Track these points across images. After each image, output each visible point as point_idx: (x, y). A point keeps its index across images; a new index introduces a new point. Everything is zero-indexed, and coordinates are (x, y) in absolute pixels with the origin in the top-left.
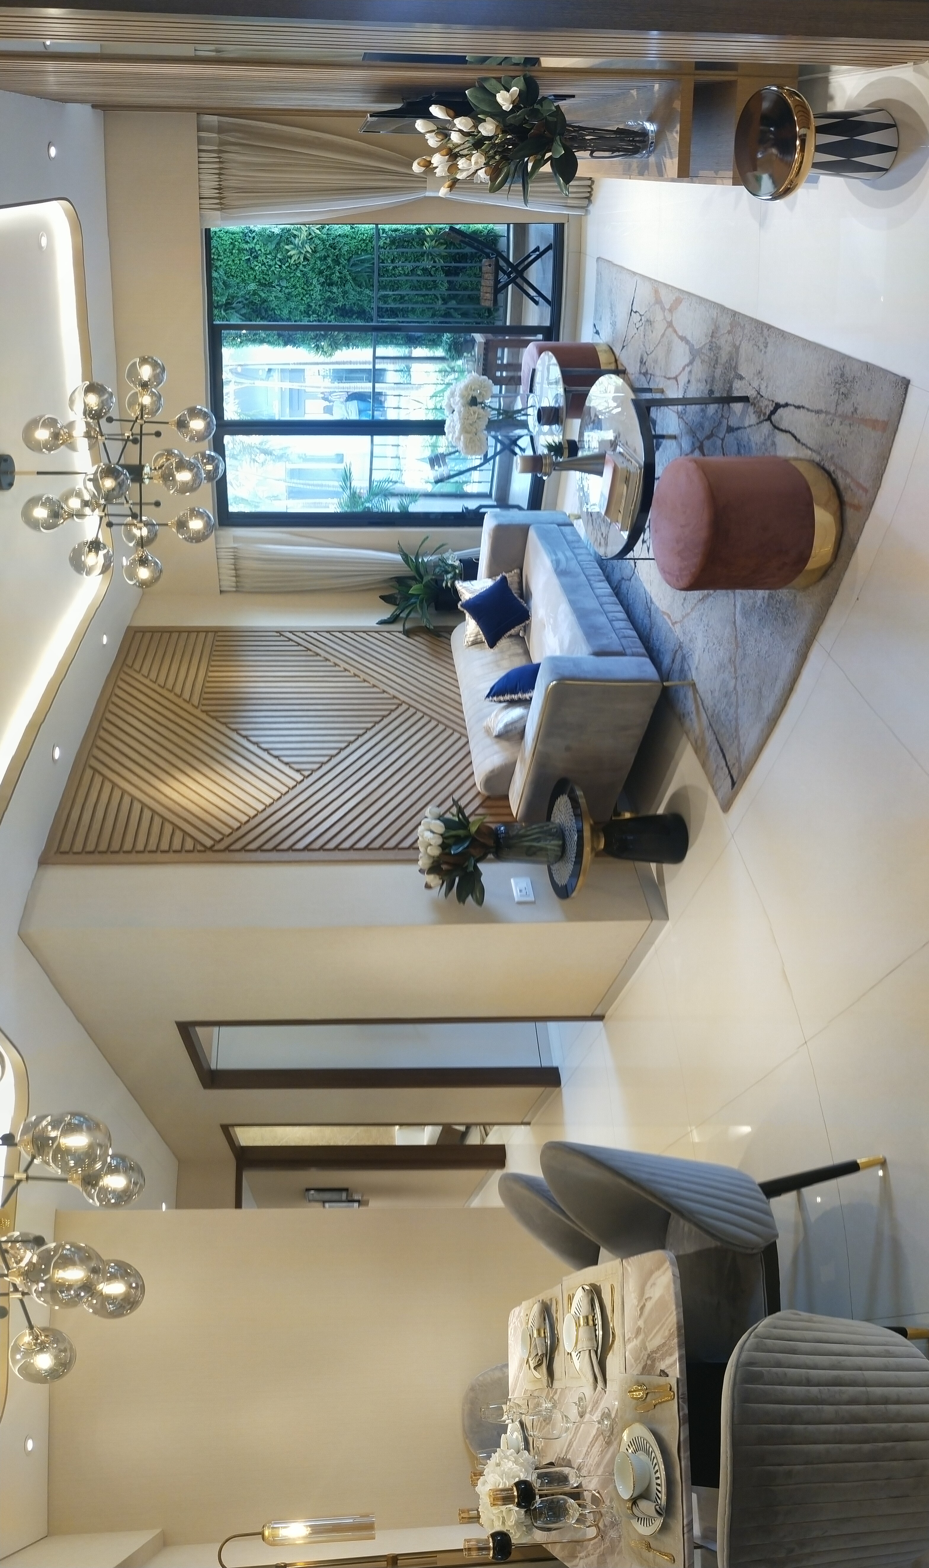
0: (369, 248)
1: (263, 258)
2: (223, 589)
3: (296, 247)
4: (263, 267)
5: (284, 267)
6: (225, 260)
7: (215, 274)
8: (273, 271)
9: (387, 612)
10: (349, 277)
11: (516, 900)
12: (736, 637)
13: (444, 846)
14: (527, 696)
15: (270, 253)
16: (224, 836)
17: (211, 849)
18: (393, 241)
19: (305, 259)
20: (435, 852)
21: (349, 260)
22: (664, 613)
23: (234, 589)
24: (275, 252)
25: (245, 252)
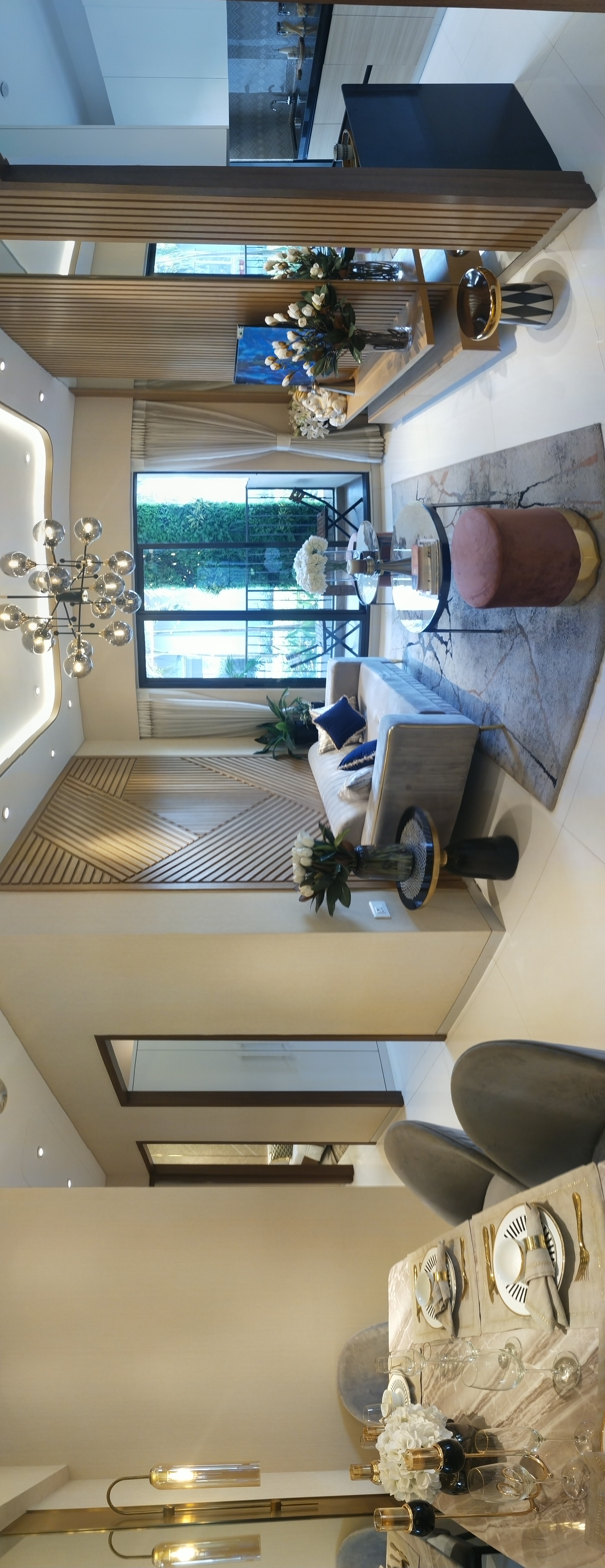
0: (242, 517)
1: (173, 524)
2: (143, 735)
3: (194, 516)
4: (172, 531)
5: (186, 531)
6: (147, 526)
7: (140, 536)
8: (179, 534)
9: (261, 747)
10: (229, 536)
11: (375, 916)
12: (536, 673)
13: (314, 857)
14: (371, 757)
15: (177, 521)
16: (136, 874)
17: (124, 881)
18: (258, 513)
19: (200, 524)
20: (307, 862)
21: (229, 525)
22: (470, 691)
23: (150, 736)
24: (180, 520)
25: (160, 521)
